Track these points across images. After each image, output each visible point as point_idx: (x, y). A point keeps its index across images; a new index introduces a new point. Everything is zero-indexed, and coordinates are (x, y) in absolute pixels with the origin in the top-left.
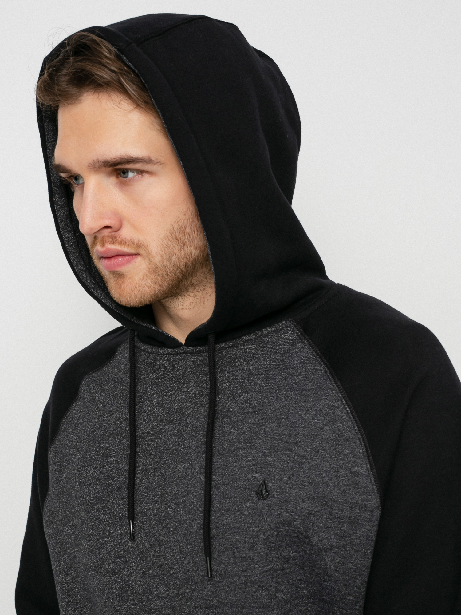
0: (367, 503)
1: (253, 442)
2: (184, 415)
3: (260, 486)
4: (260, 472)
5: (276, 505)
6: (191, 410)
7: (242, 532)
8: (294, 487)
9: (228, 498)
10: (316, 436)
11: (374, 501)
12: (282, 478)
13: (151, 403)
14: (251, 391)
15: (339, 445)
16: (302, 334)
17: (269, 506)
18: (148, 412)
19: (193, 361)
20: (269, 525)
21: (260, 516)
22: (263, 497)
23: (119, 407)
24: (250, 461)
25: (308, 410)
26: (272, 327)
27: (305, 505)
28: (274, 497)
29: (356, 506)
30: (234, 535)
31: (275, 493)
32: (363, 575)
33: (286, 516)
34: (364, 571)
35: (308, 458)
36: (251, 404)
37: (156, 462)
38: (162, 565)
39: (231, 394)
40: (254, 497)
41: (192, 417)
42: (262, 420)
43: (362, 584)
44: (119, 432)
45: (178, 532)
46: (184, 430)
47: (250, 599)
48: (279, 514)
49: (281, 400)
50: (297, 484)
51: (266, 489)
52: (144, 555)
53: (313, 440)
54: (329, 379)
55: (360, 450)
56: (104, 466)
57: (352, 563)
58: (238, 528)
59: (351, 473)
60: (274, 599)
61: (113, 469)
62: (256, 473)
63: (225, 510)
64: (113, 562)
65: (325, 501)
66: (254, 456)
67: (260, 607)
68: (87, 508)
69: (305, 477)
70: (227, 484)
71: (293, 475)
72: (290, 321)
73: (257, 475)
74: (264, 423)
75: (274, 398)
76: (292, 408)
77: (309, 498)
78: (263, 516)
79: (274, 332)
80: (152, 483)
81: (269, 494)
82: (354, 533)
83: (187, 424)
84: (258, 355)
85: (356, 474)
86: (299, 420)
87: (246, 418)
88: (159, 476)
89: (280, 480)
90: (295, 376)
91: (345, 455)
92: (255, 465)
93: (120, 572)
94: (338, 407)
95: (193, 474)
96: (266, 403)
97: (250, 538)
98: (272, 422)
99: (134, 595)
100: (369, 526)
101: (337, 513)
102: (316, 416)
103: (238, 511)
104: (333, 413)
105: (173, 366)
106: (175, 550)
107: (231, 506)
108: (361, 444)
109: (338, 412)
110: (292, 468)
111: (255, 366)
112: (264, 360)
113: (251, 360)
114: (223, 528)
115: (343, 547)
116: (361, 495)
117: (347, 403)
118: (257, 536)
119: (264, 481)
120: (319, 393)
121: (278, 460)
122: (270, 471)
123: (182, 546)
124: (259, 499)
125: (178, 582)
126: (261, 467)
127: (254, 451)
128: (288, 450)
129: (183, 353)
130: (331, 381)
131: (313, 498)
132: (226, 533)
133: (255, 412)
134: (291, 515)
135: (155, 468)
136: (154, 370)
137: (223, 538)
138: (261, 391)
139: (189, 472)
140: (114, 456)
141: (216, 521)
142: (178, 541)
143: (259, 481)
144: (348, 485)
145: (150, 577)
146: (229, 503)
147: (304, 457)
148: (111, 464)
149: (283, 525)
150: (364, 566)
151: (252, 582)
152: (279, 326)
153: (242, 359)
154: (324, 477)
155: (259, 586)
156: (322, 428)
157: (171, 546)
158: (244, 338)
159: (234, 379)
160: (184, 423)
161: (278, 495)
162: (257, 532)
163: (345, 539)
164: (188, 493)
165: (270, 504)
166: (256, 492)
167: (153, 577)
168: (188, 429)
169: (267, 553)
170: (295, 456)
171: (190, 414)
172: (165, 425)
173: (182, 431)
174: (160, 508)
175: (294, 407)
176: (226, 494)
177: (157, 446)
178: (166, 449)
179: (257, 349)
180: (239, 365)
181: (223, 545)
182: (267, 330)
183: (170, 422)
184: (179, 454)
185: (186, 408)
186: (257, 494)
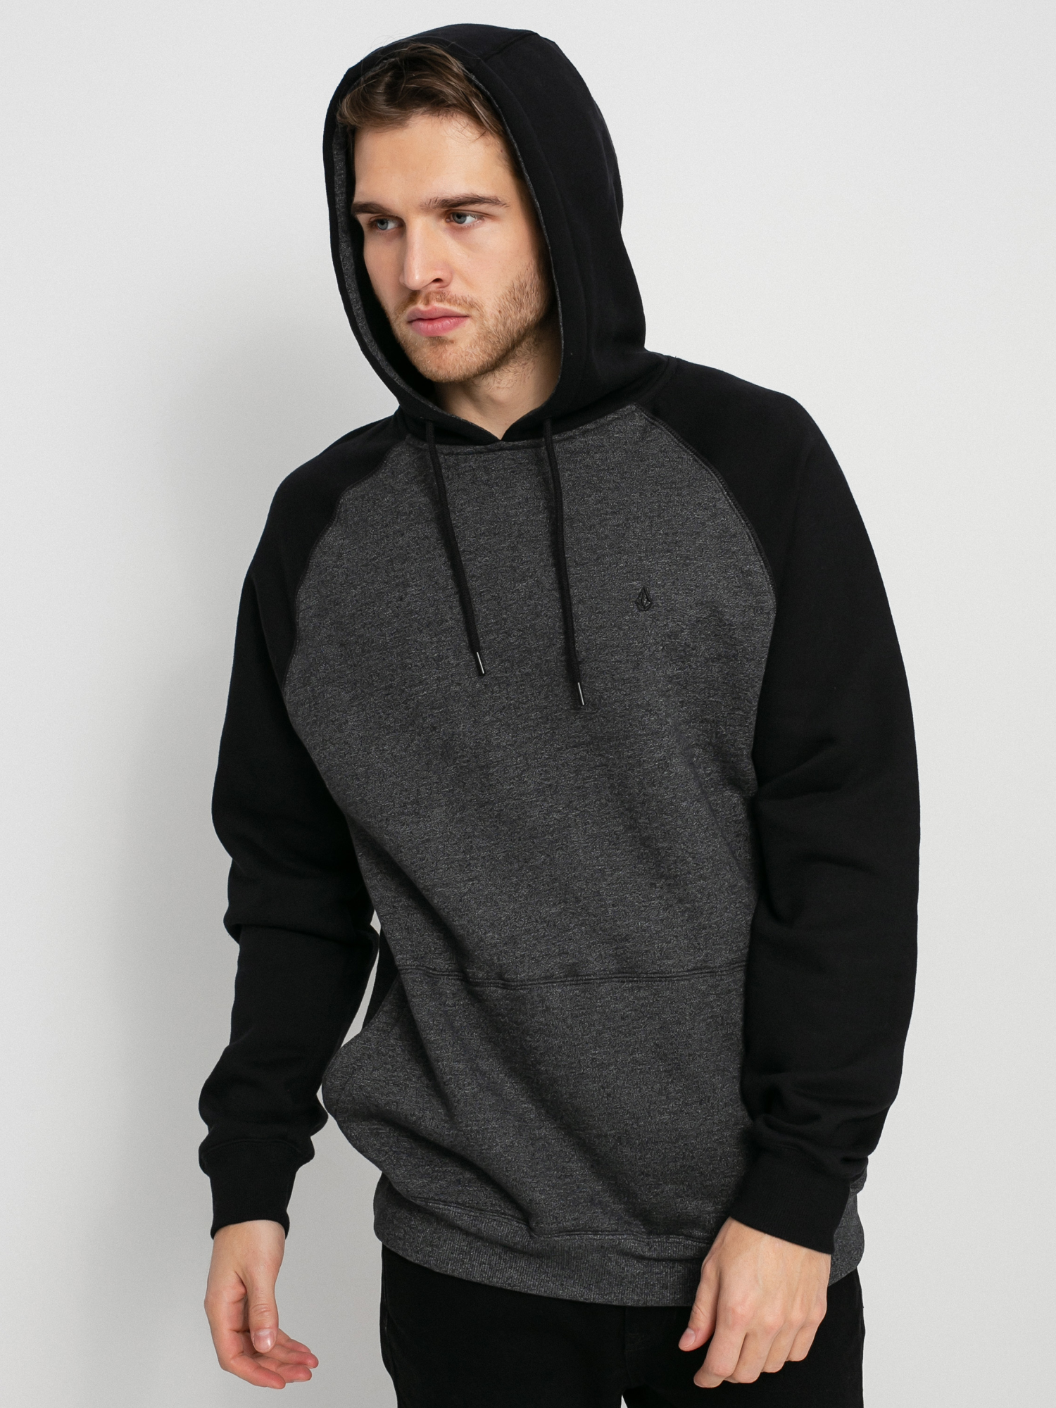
0: (763, 605)
2: (514, 524)
3: (640, 595)
4: (637, 580)
5: (661, 615)
6: (525, 518)
7: (622, 650)
8: (680, 592)
10: (698, 533)
11: (770, 602)
12: (665, 584)
13: (462, 515)
14: (603, 489)
15: (725, 542)
16: (653, 419)
17: (654, 618)
19: (513, 459)
20: (654, 639)
21: (643, 629)
22: (644, 607)
23: (412, 525)
24: (622, 568)
25: (683, 505)
26: (615, 413)
27: (693, 612)
28: (658, 606)
29: (750, 609)
30: (612, 655)
31: (659, 601)
32: (756, 686)
33: (672, 627)
34: (756, 682)
35: (692, 559)
36: (608, 503)
37: (482, 585)
38: (504, 707)
39: (577, 495)
40: (634, 608)
42: (628, 520)
43: (754, 697)
44: (417, 554)
45: (526, 664)
46: (517, 542)
47: (636, 726)
48: (665, 625)
49: (646, 496)
50: (683, 589)
51: (647, 598)
52: (476, 699)
54: (703, 467)
55: (750, 546)
56: (401, 599)
57: (743, 674)
58: (617, 646)
59: (742, 572)
60: (665, 725)
61: (416, 601)
62: (633, 580)
63: (597, 628)
64: (429, 716)
65: (715, 607)
66: (626, 562)
67: (648, 735)
68: (381, 654)
69: (691, 580)
70: (596, 597)
71: (677, 579)
72: (635, 405)
73: (634, 583)
74: (631, 524)
75: (638, 494)
76: (662, 504)
77: (697, 604)
78: (646, 629)
79: (618, 418)
81: (651, 603)
82: (748, 640)
83: (521, 535)
84: (604, 447)
85: (749, 573)
86: (675, 516)
87: (605, 520)
88: (488, 601)
89: (663, 587)
90: (657, 467)
91: (734, 552)
92: (630, 572)
93: (440, 726)
94: (720, 500)
95: (542, 592)
96: (627, 501)
97: (634, 656)
98: (642, 522)
99: (463, 751)
100: (765, 630)
101: (727, 620)
102: (695, 511)
103: (615, 626)
104: (715, 506)
106: (524, 685)
107: (605, 622)
108: (750, 539)
109: (719, 505)
110: (676, 572)
111: (602, 459)
112: (613, 452)
113: (596, 453)
114: (596, 649)
115: (734, 656)
116: (756, 596)
117: (728, 494)
118: (642, 653)
119: (644, 589)
120: (694, 485)
121: (658, 563)
122: (649, 576)
123: (534, 679)
124: (640, 610)
125: (531, 723)
126: (637, 573)
127: (626, 556)
128: (668, 551)
129: (499, 450)
130: (706, 470)
131: (702, 604)
132: (600, 654)
133: (615, 513)
134: (678, 625)
135: (482, 592)
136: (458, 475)
137: (596, 660)
138: (617, 488)
139: (535, 590)
140: (416, 585)
141: (586, 642)
142: (527, 674)
143: (638, 590)
144: (739, 587)
145: (486, 724)
146: (601, 618)
147: (687, 558)
148: (413, 595)
149: (670, 637)
150: (756, 677)
151: (638, 706)
152: (624, 411)
153: (585, 453)
154: (712, 579)
155: (646, 711)
156: (703, 524)
157: (517, 682)
158: (582, 428)
160: (516, 534)
161: (662, 603)
162: (641, 648)
163: (735, 648)
164: (538, 615)
165: (654, 614)
166: (636, 602)
167: (492, 723)
168: (524, 540)
169: (654, 671)
170: (677, 557)
171: (523, 523)
172: (488, 539)
173: (516, 543)
174: (495, 639)
175: (664, 502)
176: (597, 609)
177: (481, 564)
178: (495, 568)
179: (602, 439)
180: (581, 460)
181: (597, 668)
182: (610, 417)
183: (495, 534)
184: (515, 571)
185: (516, 515)
186: (637, 604)
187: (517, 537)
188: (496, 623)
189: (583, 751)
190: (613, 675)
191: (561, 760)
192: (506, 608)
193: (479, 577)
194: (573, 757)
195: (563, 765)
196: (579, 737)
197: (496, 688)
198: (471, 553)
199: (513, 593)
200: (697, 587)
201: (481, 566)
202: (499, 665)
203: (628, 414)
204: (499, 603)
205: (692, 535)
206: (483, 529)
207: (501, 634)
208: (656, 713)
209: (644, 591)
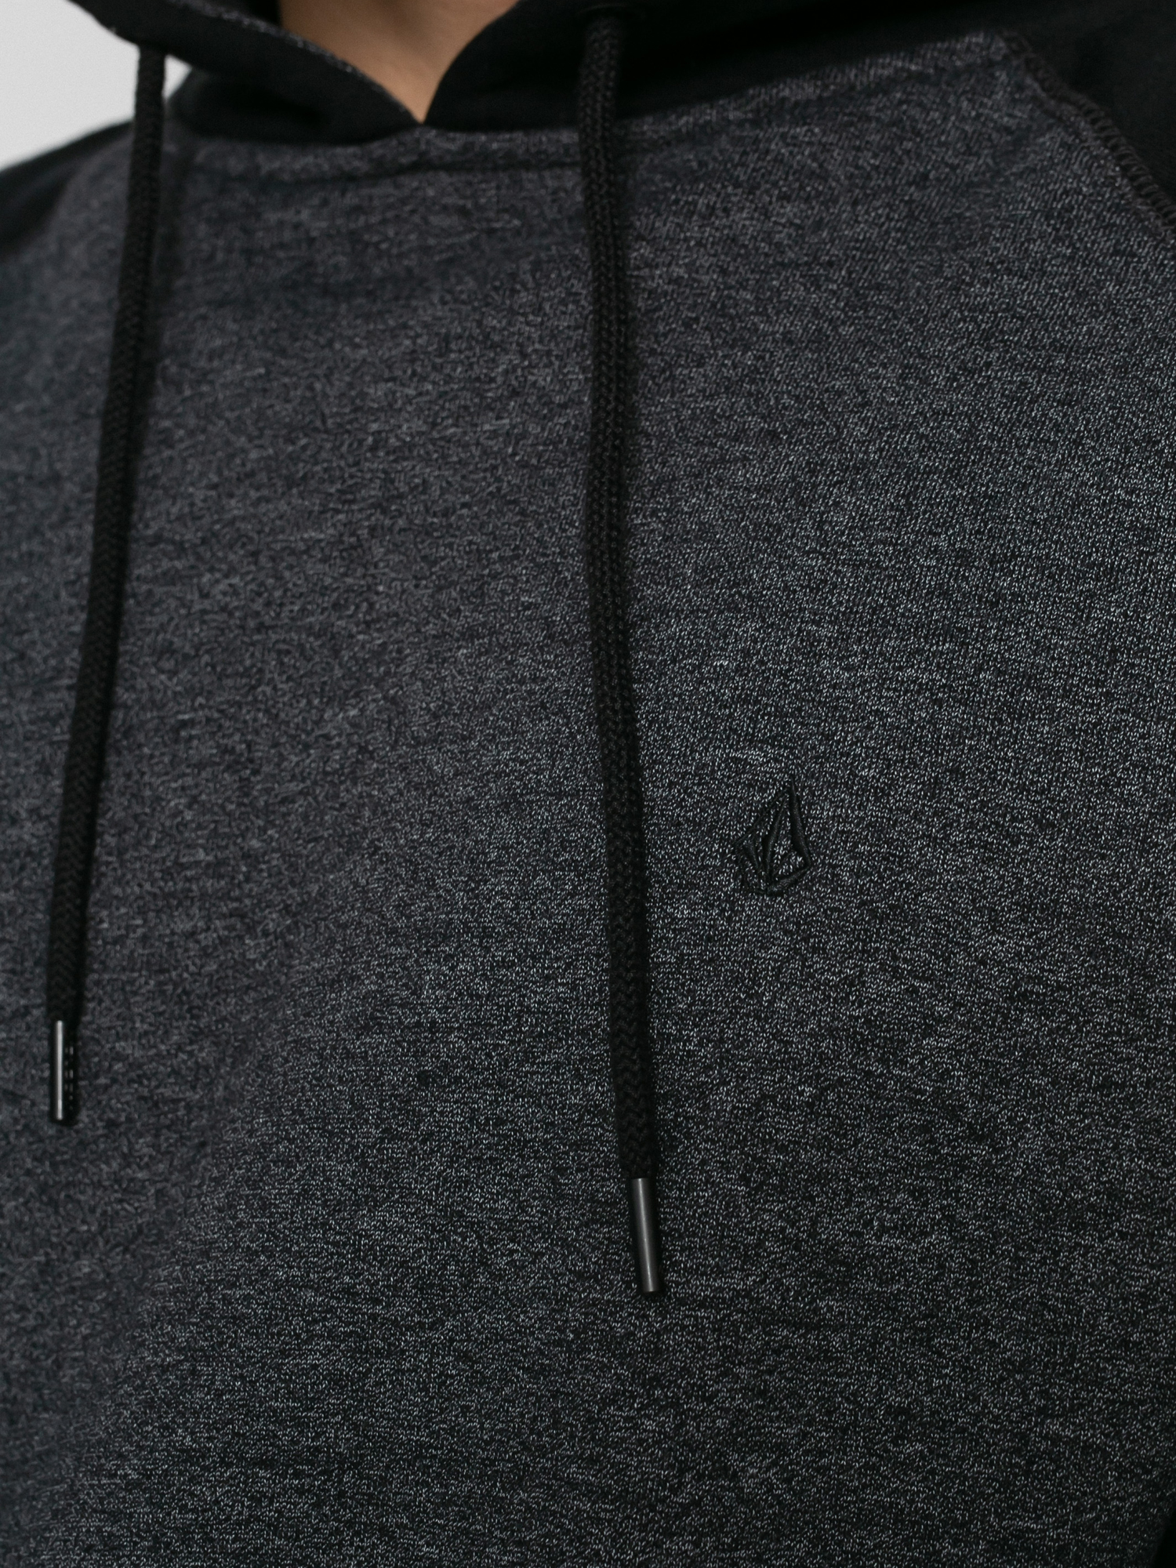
1: (748, 580)
2: (373, 449)
3: (763, 815)
5: (838, 930)
6: (418, 425)
8: (957, 837)
9: (573, 865)
12: (892, 785)
19: (463, 211)
21: (738, 979)
22: (771, 879)
24: (721, 676)
25: (1077, 443)
26: (912, 56)
28: (834, 880)
30: (579, 1076)
31: (845, 859)
33: (882, 998)
35: (1050, 689)
36: (758, 397)
37: (191, 692)
40: (719, 870)
41: (427, 460)
42: (813, 472)
46: (372, 530)
49: (925, 381)
50: (972, 825)
51: (793, 834)
53: (1092, 595)
62: (752, 741)
63: (542, 933)
65: (1118, 935)
69: (1023, 788)
71: (957, 772)
72: (1008, 40)
73: (754, 755)
75: (892, 373)
76: (986, 428)
77: (1027, 907)
79: (921, 78)
80: (159, 799)
81: (806, 864)
83: (391, 499)
88: (201, 766)
89: (881, 794)
90: (1009, 271)
92: (745, 701)
96: (840, 393)
98: (869, 486)
102: (1121, 469)
105: (354, 237)
107: (582, 912)
111: (799, 227)
112: (855, 203)
113: (785, 198)
114: (516, 1030)
119: (790, 789)
121: (883, 680)
122: (828, 737)
124: (746, 888)
126: (780, 713)
127: (751, 626)
128: (948, 633)
131: (1052, 912)
132: (528, 1056)
133: (773, 435)
135: (184, 724)
138: (818, 341)
141: (483, 988)
143: (762, 790)
146: (572, 895)
147: (1029, 679)
149: (860, 1046)
152: (952, 52)
153: (737, 185)
156: (1147, 535)
158: (762, 95)
159: (677, 281)
160: (374, 491)
161: (859, 873)
165: (808, 919)
166: (738, 846)
168: (401, 522)
170: (979, 669)
171: (411, 446)
172: (259, 500)
173: (364, 533)
174: (192, 935)
175: (997, 422)
176: (564, 844)
177: (207, 604)
178: (261, 628)
179: (825, 148)
180: (712, 209)
181: (500, 1122)
182: (887, 66)
183: (290, 482)
184: (336, 653)
185: (390, 408)
186: (742, 852)
187: (373, 506)
188: (215, 869)
190: (561, 1171)
192: (267, 810)
193: (186, 657)
197: (143, 1146)
198: (181, 549)
199: (307, 747)
200: (1043, 824)
201: (204, 612)
202: (180, 1048)
203: (970, 69)
204: (245, 787)
205: (1082, 577)
206: (254, 455)
207: (224, 916)
208: (676, 1404)
209: (790, 796)
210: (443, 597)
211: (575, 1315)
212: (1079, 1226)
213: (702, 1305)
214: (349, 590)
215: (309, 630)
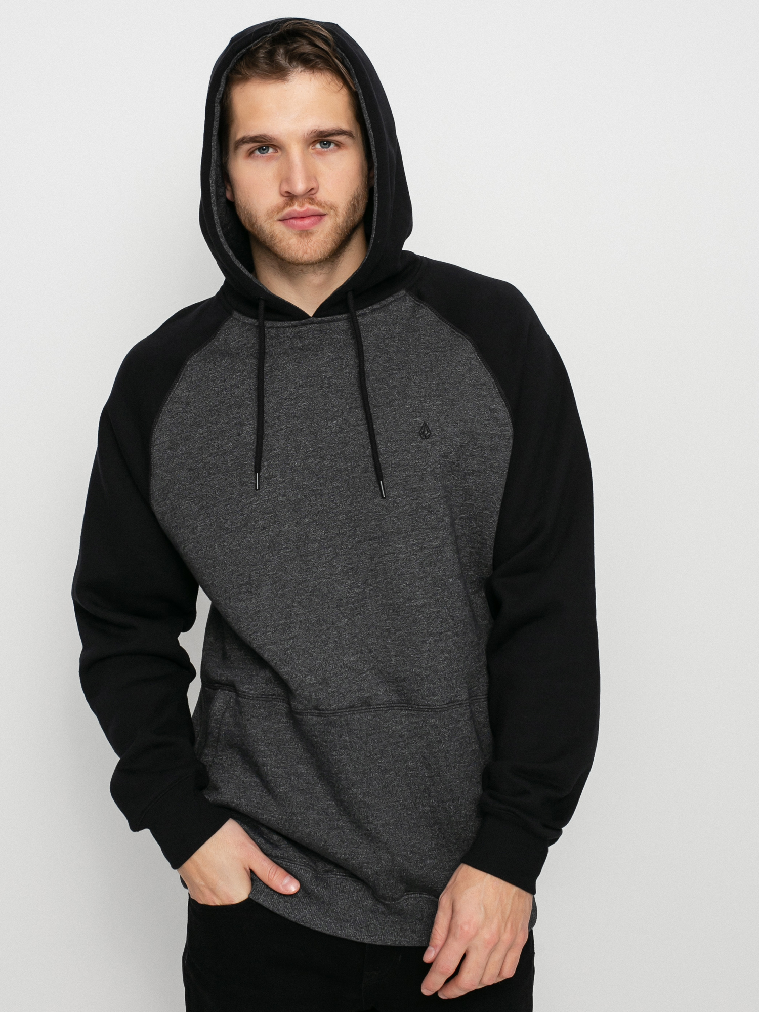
0: (505, 433)
1: (406, 393)
2: (325, 378)
3: (422, 428)
4: (420, 417)
5: (437, 442)
6: (332, 373)
7: (411, 467)
8: (450, 425)
9: (394, 441)
10: (460, 382)
11: (509, 431)
12: (439, 420)
13: (285, 372)
14: (389, 351)
15: (478, 389)
16: (419, 302)
17: (433, 444)
18: (284, 380)
19: (320, 331)
20: (433, 459)
22: (426, 436)
23: (245, 380)
24: (408, 409)
26: (393, 297)
27: (458, 439)
28: (435, 435)
29: (495, 436)
30: (404, 472)
31: (436, 432)
32: (499, 492)
33: (445, 450)
34: (500, 489)
38: (319, 512)
39: (370, 356)
40: (418, 437)
41: (335, 379)
43: (497, 501)
44: (250, 401)
45: (337, 480)
46: (328, 391)
47: (421, 522)
48: (441, 449)
49: (421, 356)
50: (452, 423)
51: (427, 430)
52: (297, 506)
53: (458, 386)
54: (460, 337)
55: (495, 391)
56: (239, 435)
57: (490, 483)
58: (407, 465)
59: (490, 410)
60: (441, 522)
61: (251, 435)
62: (416, 417)
63: (392, 452)
64: (261, 519)
65: (472, 435)
66: (411, 405)
67: (429, 529)
68: (224, 475)
69: (457, 416)
70: (390, 430)
71: (448, 416)
72: (405, 291)
73: (418, 419)
74: (412, 377)
75: (415, 356)
76: (433, 363)
77: (461, 433)
78: (428, 452)
79: (395, 300)
80: (301, 441)
81: (430, 434)
82: (494, 458)
83: (330, 386)
84: (387, 321)
85: (495, 410)
86: (443, 371)
87: (393, 374)
88: (307, 434)
89: (438, 421)
91: (484, 396)
92: (414, 412)
93: (270, 526)
94: (473, 359)
95: (349, 427)
97: (419, 472)
99: (287, 544)
100: (506, 451)
101: (480, 444)
102: (457, 366)
103: (405, 451)
104: (470, 363)
105: (299, 336)
106: (334, 495)
107: (397, 448)
108: (494, 387)
109: (473, 362)
110: (446, 411)
111: (386, 331)
112: (394, 325)
113: (381, 326)
114: (392, 467)
115: (484, 470)
116: (500, 427)
117: (478, 355)
118: (425, 469)
119: (425, 423)
120: (455, 348)
121: (433, 405)
122: (428, 414)
123: (343, 491)
124: (423, 439)
125: (338, 523)
126: (419, 412)
127: (410, 400)
128: (440, 396)
129: (312, 324)
130: (463, 338)
131: (464, 433)
132: (395, 471)
133: (399, 369)
134: (448, 448)
135: (302, 428)
136: (280, 343)
137: (391, 475)
138: (399, 351)
139: (344, 426)
140: (250, 424)
141: (384, 462)
142: (337, 488)
143: (421, 424)
144: (488, 420)
145: (305, 524)
146: (395, 445)
147: (454, 400)
148: (248, 431)
149: (443, 457)
150: (500, 486)
151: (423, 508)
152: (398, 295)
153: (374, 326)
154: (470, 415)
155: (428, 511)
156: (463, 376)
157: (329, 493)
159: (369, 343)
160: (327, 385)
161: (438, 433)
162: (424, 466)
163: (485, 464)
164: (347, 444)
165: (433, 441)
166: (419, 433)
167: (309, 524)
168: (333, 390)
169: (434, 482)
170: (446, 400)
171: (331, 377)
172: (305, 390)
173: (327, 392)
174: (312, 462)
175: (434, 361)
176: (391, 438)
177: (300, 408)
178: (312, 410)
179: (385, 316)
180: (371, 331)
181: (392, 481)
182: (390, 299)
183: (310, 386)
184: (327, 412)
185: (326, 372)
186: (420, 434)
187: (327, 387)
188: (314, 451)
189: (376, 543)
190: (405, 486)
191: (360, 550)
192: (321, 440)
193: (299, 417)
194: (369, 547)
195: (361, 553)
196: (374, 533)
197: (313, 498)
199: (326, 428)
200: (461, 421)
201: (300, 409)
202: (315, 481)
203: (402, 297)
204: (316, 437)
205: (456, 384)
206: (301, 382)
207: (318, 458)
208: (435, 513)
209: (425, 424)
210: (348, 401)
211: (415, 506)
212: (469, 475)
213: (435, 499)
214: (327, 402)
215: (321, 409)
